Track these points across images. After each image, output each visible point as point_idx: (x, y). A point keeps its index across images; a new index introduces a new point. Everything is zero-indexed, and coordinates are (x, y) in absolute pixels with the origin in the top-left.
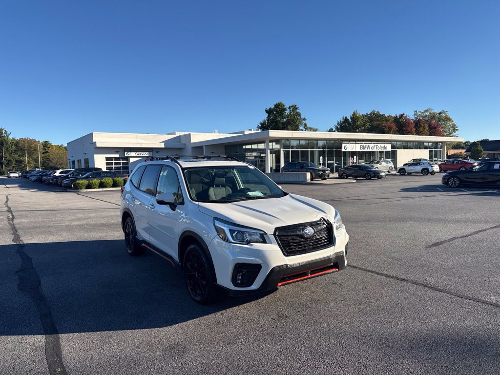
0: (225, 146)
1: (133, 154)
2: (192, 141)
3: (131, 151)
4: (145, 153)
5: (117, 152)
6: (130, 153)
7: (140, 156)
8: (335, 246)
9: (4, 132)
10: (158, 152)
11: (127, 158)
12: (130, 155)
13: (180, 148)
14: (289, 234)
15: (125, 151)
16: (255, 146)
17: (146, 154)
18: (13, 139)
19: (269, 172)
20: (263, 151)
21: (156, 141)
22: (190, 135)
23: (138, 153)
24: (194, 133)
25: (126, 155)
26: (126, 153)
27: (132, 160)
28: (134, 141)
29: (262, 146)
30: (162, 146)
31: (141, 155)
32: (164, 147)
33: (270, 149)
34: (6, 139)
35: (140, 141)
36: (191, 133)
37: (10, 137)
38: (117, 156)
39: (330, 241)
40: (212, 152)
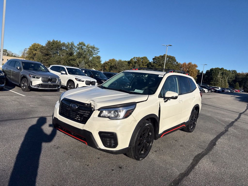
8: (85, 124)
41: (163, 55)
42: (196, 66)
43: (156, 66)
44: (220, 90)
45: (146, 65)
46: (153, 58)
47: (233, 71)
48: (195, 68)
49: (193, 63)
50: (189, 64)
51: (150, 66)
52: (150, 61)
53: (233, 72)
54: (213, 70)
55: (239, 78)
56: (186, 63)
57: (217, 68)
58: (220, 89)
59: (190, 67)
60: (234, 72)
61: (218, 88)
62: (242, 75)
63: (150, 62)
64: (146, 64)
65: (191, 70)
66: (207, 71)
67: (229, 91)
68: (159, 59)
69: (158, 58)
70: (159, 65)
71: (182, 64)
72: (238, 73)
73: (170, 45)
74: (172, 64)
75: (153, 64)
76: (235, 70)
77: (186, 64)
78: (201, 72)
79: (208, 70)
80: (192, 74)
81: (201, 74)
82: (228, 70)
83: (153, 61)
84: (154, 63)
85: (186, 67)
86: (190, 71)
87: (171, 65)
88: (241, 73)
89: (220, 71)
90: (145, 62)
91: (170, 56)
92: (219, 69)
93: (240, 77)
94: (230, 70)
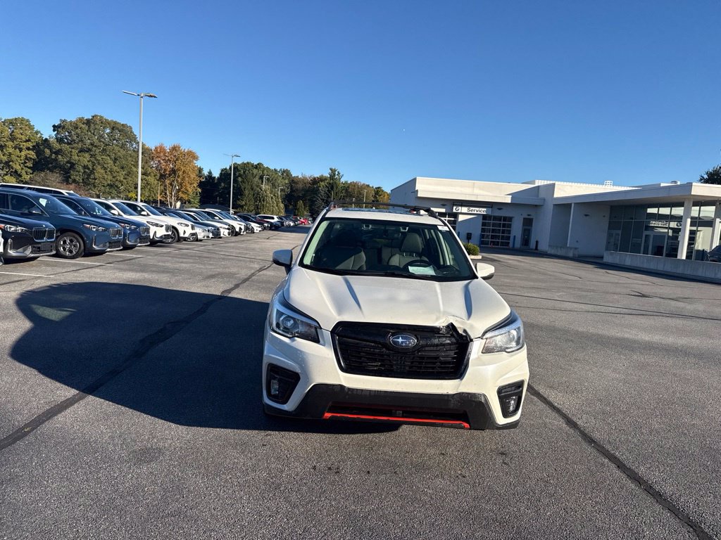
0: (612, 207)
1: (465, 210)
2: (555, 196)
3: (462, 206)
4: (481, 209)
5: (443, 206)
6: (460, 208)
7: (473, 212)
8: (462, 380)
9: (337, 173)
10: (500, 209)
11: (455, 215)
12: (459, 211)
13: (536, 206)
14: (360, 337)
15: (454, 205)
16: (665, 211)
17: (483, 211)
18: (346, 182)
19: (684, 258)
20: (678, 219)
21: (500, 192)
22: (554, 184)
23: (471, 208)
24: (559, 183)
25: (454, 211)
26: (454, 208)
27: (461, 218)
28: (468, 191)
29: (678, 211)
30: (508, 200)
31: (475, 212)
32: (510, 202)
33: (692, 218)
34: (337, 182)
35: (477, 191)
36: (557, 183)
37: (343, 180)
38: (443, 210)
39: (457, 368)
40: (586, 215)
41: (91, 118)
42: (193, 156)
43: (71, 152)
44: (278, 223)
45: (28, 149)
46: (54, 126)
47: (284, 171)
48: (190, 162)
49: (185, 147)
50: (174, 149)
51: (47, 151)
52: (45, 136)
53: (282, 174)
54: (239, 167)
55: (297, 190)
56: (165, 145)
57: (248, 163)
58: (276, 219)
59: (177, 160)
60: (286, 173)
61: (273, 218)
62: (303, 180)
63: (46, 139)
64: (30, 145)
65: (183, 169)
66: (222, 170)
67: (292, 224)
68: (79, 131)
69: (75, 126)
70: (81, 151)
71: (153, 148)
72: (293, 176)
73: (152, 95)
74: (123, 146)
75: (57, 146)
76: (287, 170)
77: (164, 150)
78: (206, 172)
79: (226, 169)
80: (187, 179)
81: (206, 179)
82: (272, 168)
83: (56, 135)
84: (60, 140)
85: (167, 158)
86: (179, 170)
87: (123, 152)
88: (300, 177)
89: (255, 171)
90: (24, 138)
91: (115, 123)
92: (252, 165)
93: (300, 186)
94: (276, 168)
